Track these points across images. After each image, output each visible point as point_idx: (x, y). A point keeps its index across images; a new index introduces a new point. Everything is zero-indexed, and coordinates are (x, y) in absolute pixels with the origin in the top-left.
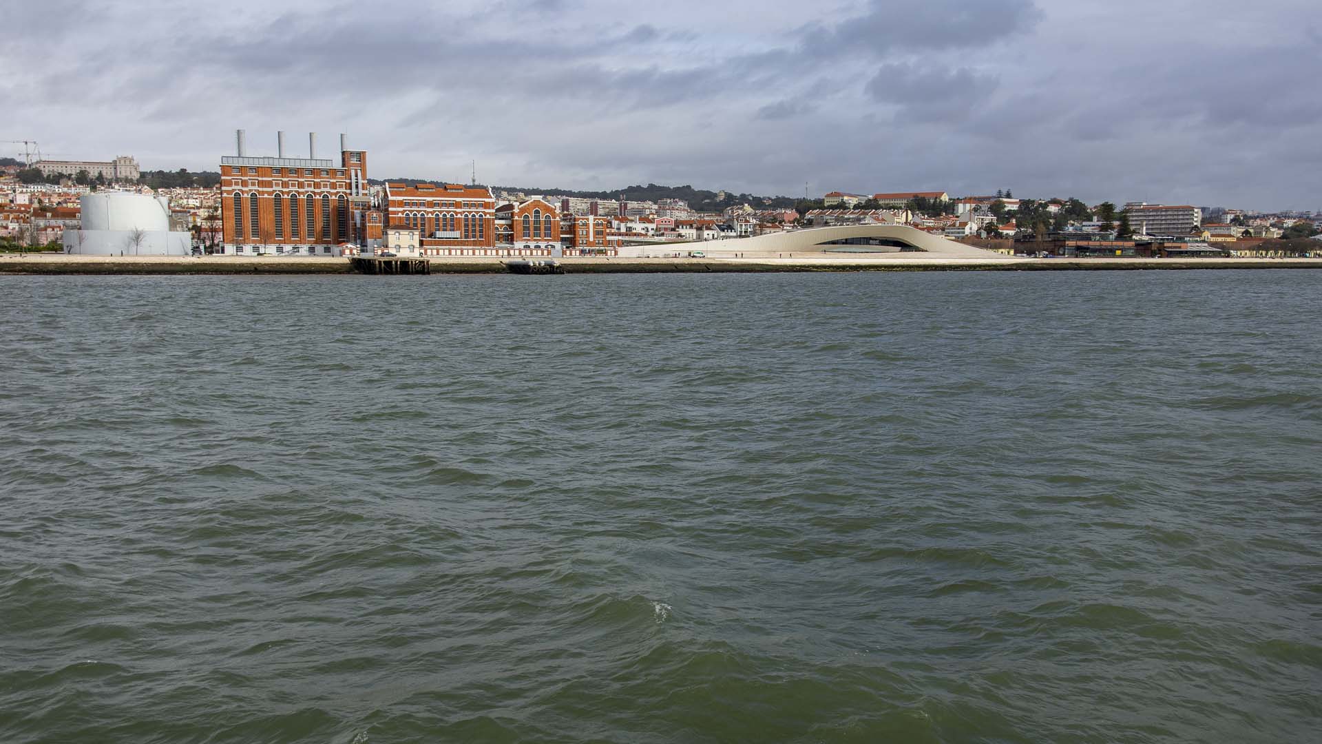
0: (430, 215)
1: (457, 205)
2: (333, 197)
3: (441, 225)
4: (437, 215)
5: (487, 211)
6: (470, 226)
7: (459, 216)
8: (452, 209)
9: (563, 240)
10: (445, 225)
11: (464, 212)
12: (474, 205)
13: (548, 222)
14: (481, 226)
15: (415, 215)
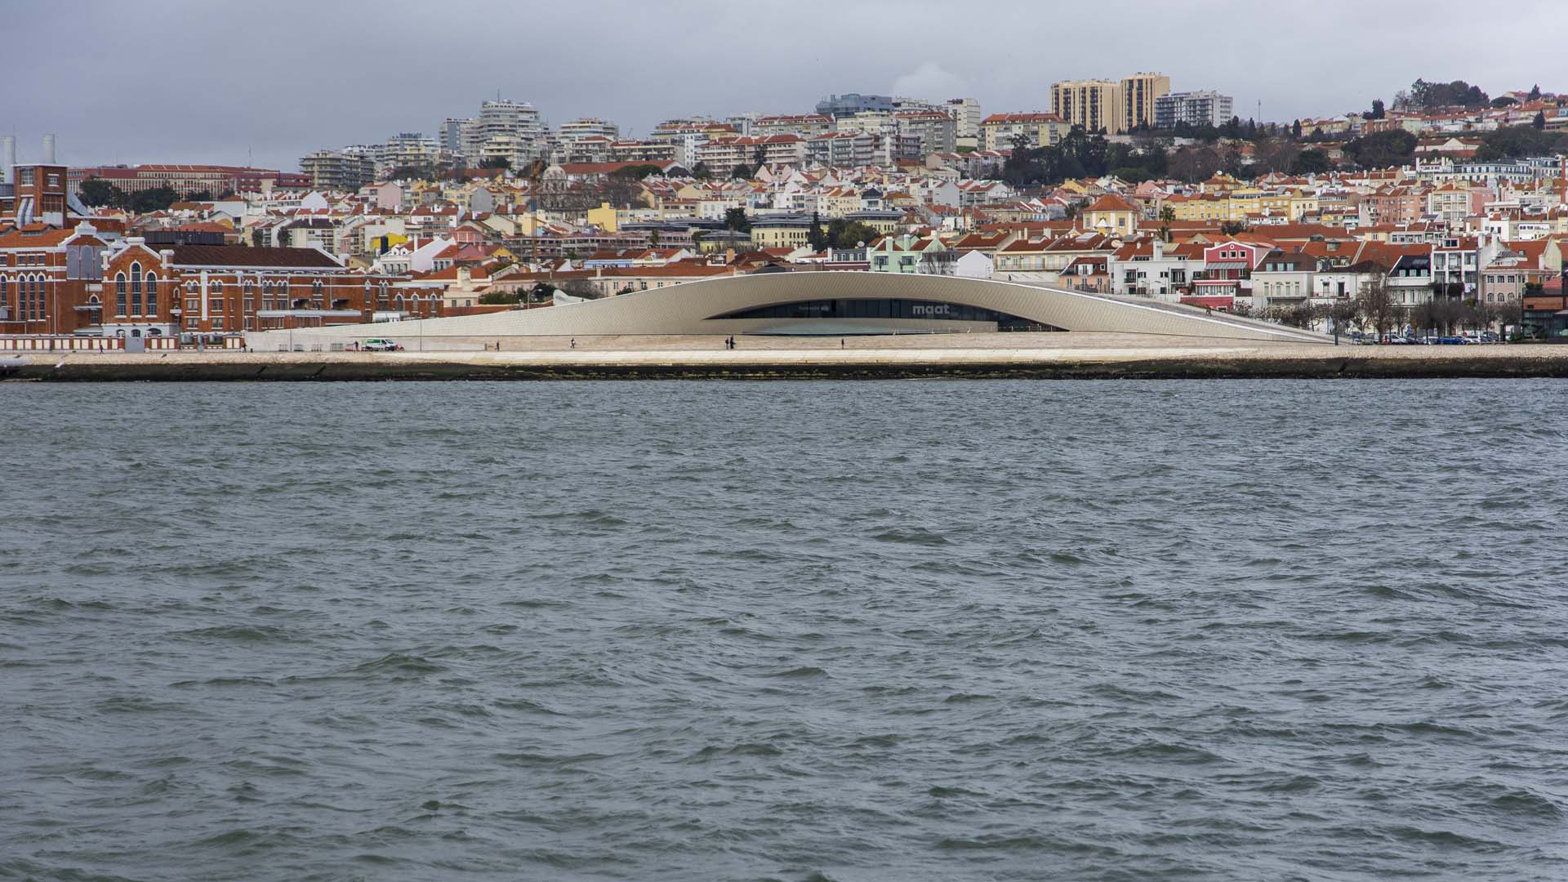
5: (49, 269)
6: (27, 298)
7: (12, 279)
9: (171, 319)
11: (19, 272)
12: (32, 259)
13: (152, 285)
14: (42, 296)
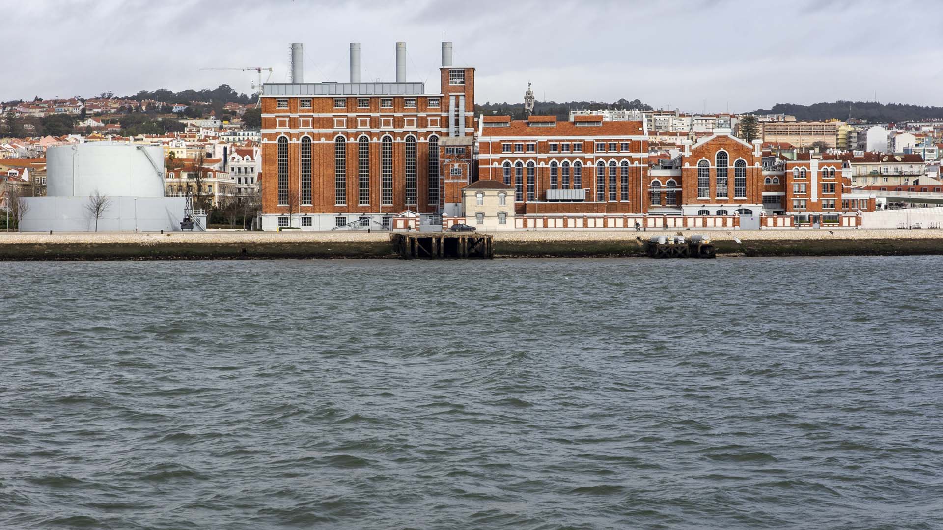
0: (542, 165)
1: (587, 147)
2: (422, 140)
3: (560, 179)
4: (554, 164)
5: (635, 155)
6: (607, 181)
7: (589, 164)
8: (578, 154)
9: (767, 201)
10: (566, 180)
11: (598, 158)
12: (614, 147)
13: (741, 171)
14: (624, 179)
15: (519, 164)
